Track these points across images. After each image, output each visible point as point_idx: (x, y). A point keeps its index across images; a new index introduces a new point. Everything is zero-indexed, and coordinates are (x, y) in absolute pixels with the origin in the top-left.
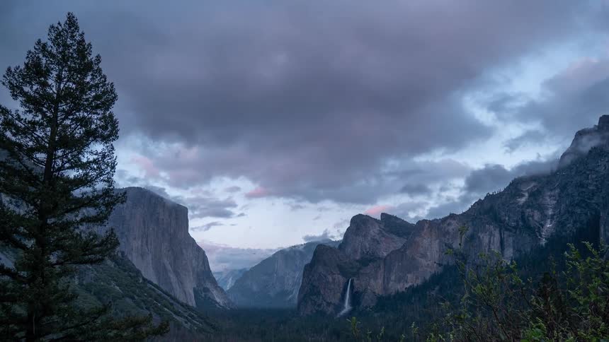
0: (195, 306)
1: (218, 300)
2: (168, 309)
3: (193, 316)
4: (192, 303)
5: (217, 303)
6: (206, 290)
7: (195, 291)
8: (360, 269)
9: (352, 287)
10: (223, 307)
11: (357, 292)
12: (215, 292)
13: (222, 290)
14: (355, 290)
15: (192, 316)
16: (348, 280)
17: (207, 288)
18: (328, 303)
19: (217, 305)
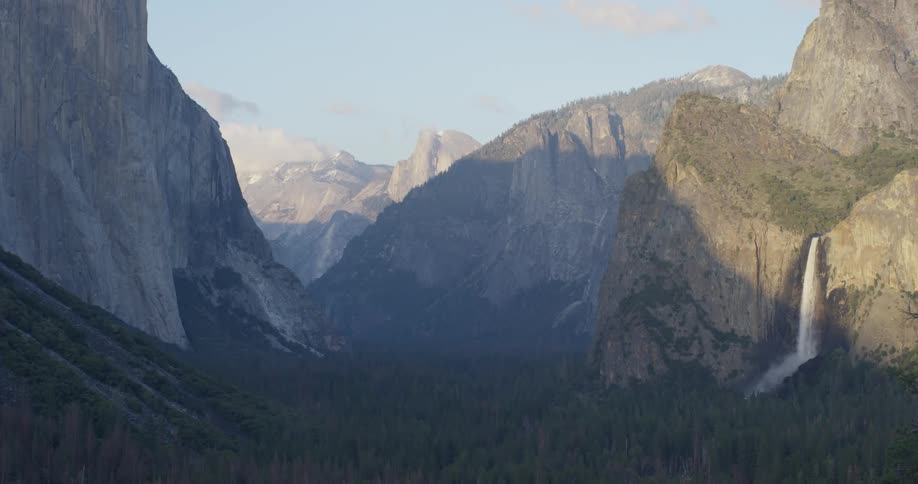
0: (182, 343)
1: (276, 320)
2: (61, 352)
3: (162, 381)
4: (171, 330)
5: (273, 331)
6: (228, 278)
7: (181, 283)
8: (860, 194)
9: (822, 268)
10: (295, 347)
11: (840, 293)
12: (262, 288)
13: (291, 280)
14: (832, 286)
15: (159, 384)
16: (807, 243)
17: (229, 270)
18: (716, 333)
19: (275, 342)
